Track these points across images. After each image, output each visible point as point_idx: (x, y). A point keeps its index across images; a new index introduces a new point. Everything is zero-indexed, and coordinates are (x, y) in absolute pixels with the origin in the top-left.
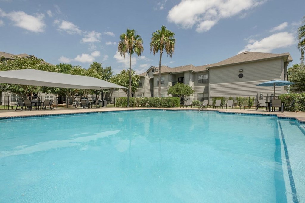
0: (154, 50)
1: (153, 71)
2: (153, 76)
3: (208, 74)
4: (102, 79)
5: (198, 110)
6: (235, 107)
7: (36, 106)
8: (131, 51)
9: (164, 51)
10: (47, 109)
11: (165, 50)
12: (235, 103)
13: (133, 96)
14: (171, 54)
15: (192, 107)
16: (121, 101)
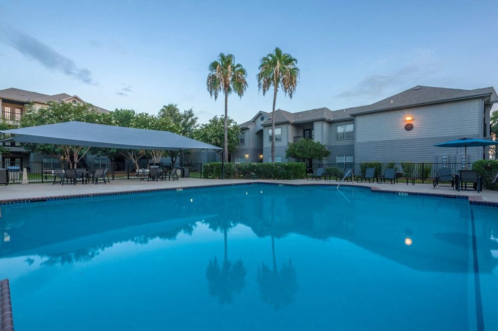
0: (263, 87)
1: (262, 119)
2: (263, 127)
3: (354, 124)
4: (181, 134)
5: (337, 185)
6: (398, 178)
7: (82, 177)
8: (227, 88)
9: (281, 88)
10: (98, 182)
11: (282, 86)
12: (398, 172)
13: (229, 161)
14: (291, 92)
15: (325, 179)
16: (211, 169)
